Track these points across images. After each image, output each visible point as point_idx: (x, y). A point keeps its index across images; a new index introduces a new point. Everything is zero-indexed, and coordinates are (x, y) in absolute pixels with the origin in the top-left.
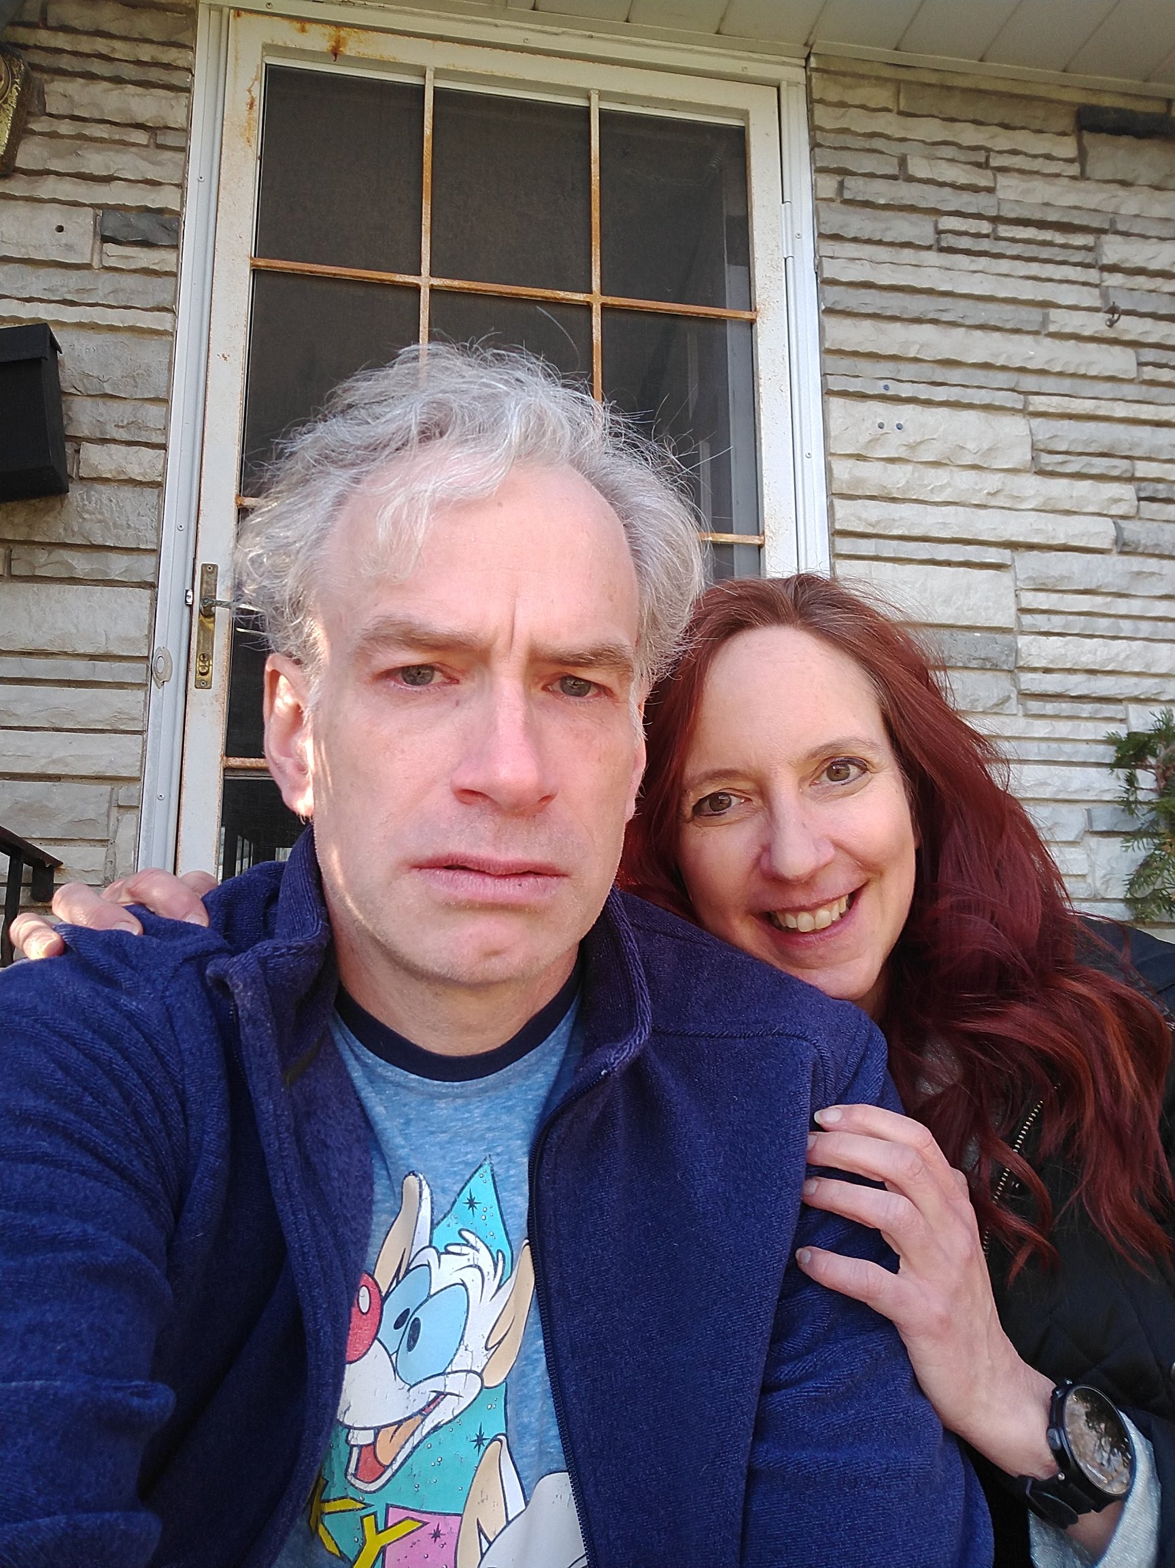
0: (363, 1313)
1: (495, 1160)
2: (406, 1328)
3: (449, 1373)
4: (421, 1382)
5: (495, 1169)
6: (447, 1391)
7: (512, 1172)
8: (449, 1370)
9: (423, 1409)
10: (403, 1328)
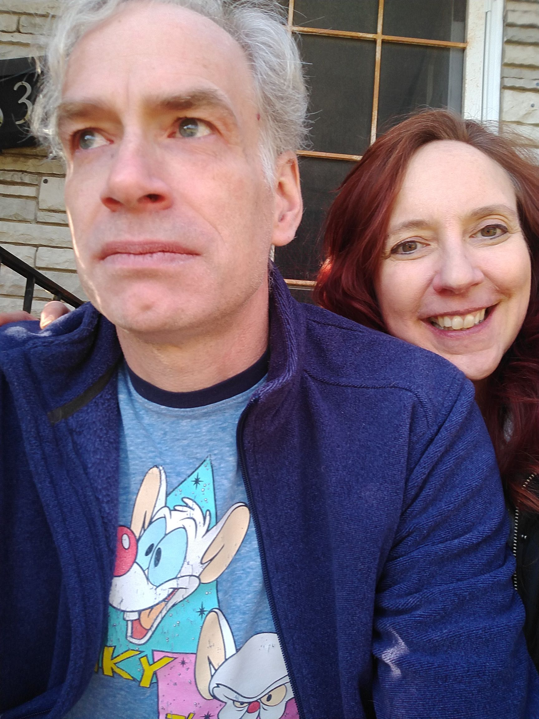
0: (126, 549)
1: (213, 458)
2: (153, 554)
3: (179, 578)
4: (162, 584)
5: (213, 463)
6: (179, 587)
7: (222, 465)
8: (179, 576)
9: (166, 598)
10: (150, 555)
